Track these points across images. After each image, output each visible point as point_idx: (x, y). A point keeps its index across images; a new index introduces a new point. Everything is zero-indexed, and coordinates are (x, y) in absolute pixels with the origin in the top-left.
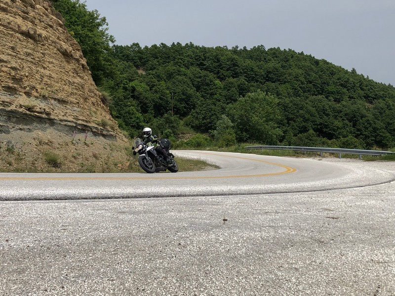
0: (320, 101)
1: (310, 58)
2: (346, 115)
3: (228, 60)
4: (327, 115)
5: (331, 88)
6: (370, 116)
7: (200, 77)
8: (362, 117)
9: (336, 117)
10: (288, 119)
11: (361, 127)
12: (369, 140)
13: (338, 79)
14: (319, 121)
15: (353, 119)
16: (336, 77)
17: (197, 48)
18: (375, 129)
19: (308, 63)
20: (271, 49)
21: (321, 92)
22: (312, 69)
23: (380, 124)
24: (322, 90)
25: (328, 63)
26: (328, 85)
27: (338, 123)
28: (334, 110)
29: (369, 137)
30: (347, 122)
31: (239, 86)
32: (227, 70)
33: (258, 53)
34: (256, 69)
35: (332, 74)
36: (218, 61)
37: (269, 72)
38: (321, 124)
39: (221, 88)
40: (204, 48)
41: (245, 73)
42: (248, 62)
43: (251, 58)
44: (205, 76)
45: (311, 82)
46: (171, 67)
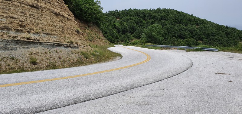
0: (180, 26)
1: (177, 11)
2: (189, 30)
3: (148, 13)
4: (183, 31)
5: (184, 21)
6: (198, 30)
7: (138, 20)
8: (195, 31)
9: (185, 31)
10: (169, 33)
11: (194, 34)
12: (197, 39)
13: (187, 18)
14: (179, 33)
15: (191, 31)
16: (186, 17)
17: (137, 10)
18: (199, 35)
19: (176, 13)
20: (163, 9)
21: (181, 23)
22: (177, 15)
23: (201, 33)
24: (181, 22)
25: (183, 13)
26: (183, 20)
27: (186, 33)
28: (185, 29)
29: (197, 38)
30: (189, 33)
31: (151, 22)
32: (148, 17)
33: (158, 11)
34: (158, 16)
35: (184, 16)
36: (144, 14)
37: (162, 17)
38: (180, 34)
39: (145, 23)
40: (139, 10)
41: (154, 17)
42: (155, 14)
43: (156, 12)
44: (139, 19)
45: (177, 20)
46: (128, 17)
